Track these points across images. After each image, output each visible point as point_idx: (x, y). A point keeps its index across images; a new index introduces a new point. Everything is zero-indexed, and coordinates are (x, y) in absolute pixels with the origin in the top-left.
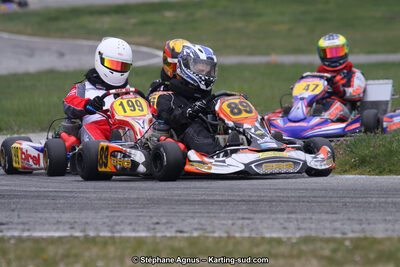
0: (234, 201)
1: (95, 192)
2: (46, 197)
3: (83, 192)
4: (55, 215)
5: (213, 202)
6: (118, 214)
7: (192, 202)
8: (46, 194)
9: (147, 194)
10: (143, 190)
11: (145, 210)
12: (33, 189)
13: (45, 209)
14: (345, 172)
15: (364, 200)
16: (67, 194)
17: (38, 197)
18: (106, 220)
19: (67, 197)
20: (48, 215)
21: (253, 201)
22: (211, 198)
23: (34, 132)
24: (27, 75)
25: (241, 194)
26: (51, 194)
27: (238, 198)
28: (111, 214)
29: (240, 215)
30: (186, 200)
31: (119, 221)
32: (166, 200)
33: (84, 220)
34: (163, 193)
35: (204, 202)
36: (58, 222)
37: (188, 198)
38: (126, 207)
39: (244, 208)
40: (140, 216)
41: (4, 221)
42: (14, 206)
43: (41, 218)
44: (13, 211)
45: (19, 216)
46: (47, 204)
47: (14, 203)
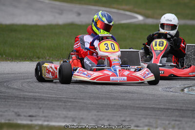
0: (171, 109)
2: (61, 101)
3: (83, 99)
4: (64, 113)
5: (159, 109)
6: (102, 114)
7: (145, 109)
9: (120, 102)
10: (118, 99)
11: (117, 112)
13: (59, 108)
16: (73, 100)
17: (56, 101)
18: (94, 117)
21: (183, 110)
22: (158, 107)
25: (176, 105)
26: (64, 99)
27: (174, 108)
28: (97, 114)
29: (174, 118)
30: (143, 107)
32: (131, 106)
34: (130, 102)
35: (153, 109)
36: (66, 117)
37: (144, 106)
38: (107, 110)
39: (177, 114)
40: (115, 116)
41: (34, 114)
42: (41, 106)
43: (56, 114)
44: (40, 108)
45: (43, 112)
46: (61, 105)
47: (41, 104)
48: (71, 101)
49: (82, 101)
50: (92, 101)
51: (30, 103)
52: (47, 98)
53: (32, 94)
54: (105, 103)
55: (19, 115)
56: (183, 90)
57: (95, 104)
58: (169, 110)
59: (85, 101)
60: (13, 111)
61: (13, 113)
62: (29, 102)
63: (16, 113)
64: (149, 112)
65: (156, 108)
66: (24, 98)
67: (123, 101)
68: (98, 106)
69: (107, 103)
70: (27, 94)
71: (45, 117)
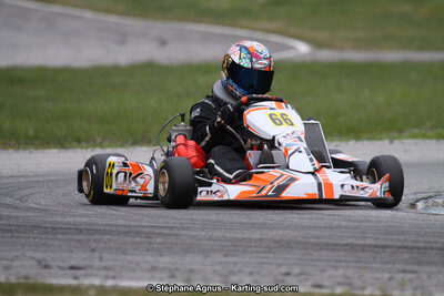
0: (391, 247)
1: (203, 229)
2: (138, 234)
3: (184, 228)
4: (149, 259)
5: (364, 248)
6: (234, 259)
7: (334, 247)
8: (138, 229)
9: (273, 234)
10: (271, 228)
11: (271, 255)
12: (121, 222)
13: (136, 249)
16: (166, 231)
17: (127, 233)
18: (218, 268)
19: (167, 234)
20: (140, 258)
21: (418, 248)
22: (362, 242)
23: (122, 146)
24: (115, 69)
25: (402, 238)
26: (145, 230)
27: (400, 244)
28: (224, 259)
29: (401, 267)
30: (327, 245)
31: (236, 269)
32: (299, 243)
33: (189, 267)
34: (296, 233)
35: (351, 248)
36: (154, 269)
37: (330, 241)
38: (245, 251)
39: (406, 257)
40: (264, 263)
41: (82, 263)
42: (95, 245)
43: (131, 262)
44: (93, 250)
45: (101, 259)
46: (139, 243)
47: (95, 241)
48: (160, 234)
49: (186, 232)
50: (210, 233)
51: (69, 240)
52: (107, 228)
53: (72, 219)
54: (239, 236)
55: (46, 267)
56: (413, 206)
57: (218, 239)
58: (388, 250)
59: (193, 233)
60: (32, 258)
61: (33, 262)
62: (66, 237)
63: (39, 262)
64: (341, 253)
65: (358, 245)
66: (54, 229)
67: (281, 232)
68: (225, 244)
69: (245, 236)
70: (59, 219)
71: (106, 268)
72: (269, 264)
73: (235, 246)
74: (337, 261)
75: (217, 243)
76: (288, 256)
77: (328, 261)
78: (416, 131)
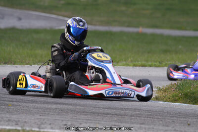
14: (175, 101)
15: (184, 119)
19: (16, 105)
31: (44, 122)
33: (24, 120)
72: (59, 120)
73: (45, 111)
74: (87, 120)
75: (37, 110)
76: (67, 117)
77: (83, 120)
78: (124, 63)
